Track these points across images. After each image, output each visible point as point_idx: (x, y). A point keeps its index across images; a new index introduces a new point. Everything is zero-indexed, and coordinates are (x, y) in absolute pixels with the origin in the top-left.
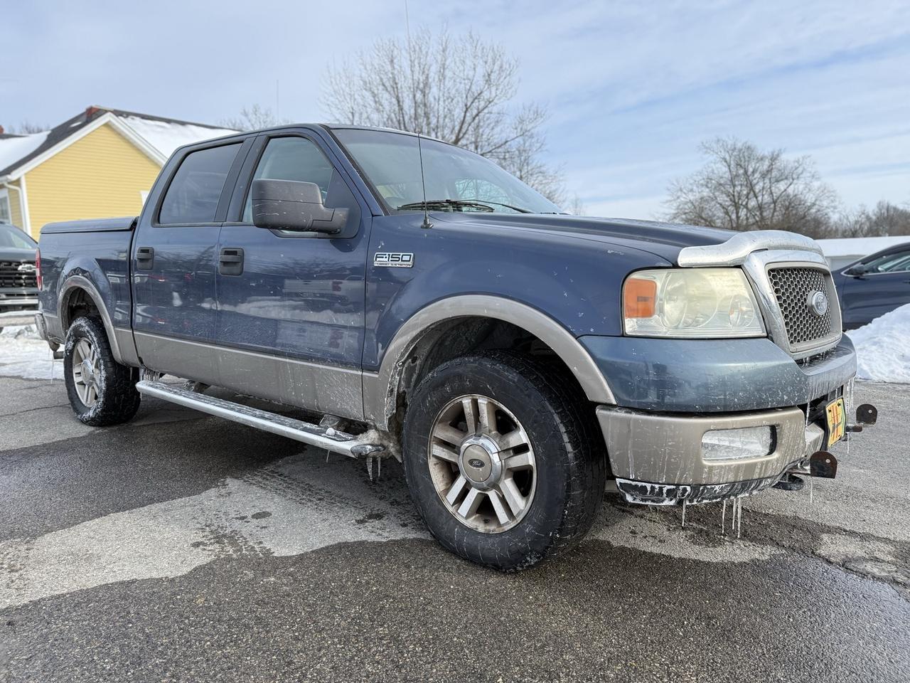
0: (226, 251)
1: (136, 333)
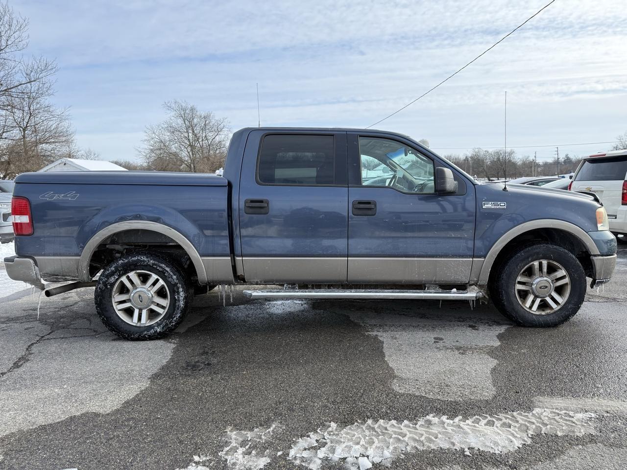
0: (359, 202)
1: (243, 258)
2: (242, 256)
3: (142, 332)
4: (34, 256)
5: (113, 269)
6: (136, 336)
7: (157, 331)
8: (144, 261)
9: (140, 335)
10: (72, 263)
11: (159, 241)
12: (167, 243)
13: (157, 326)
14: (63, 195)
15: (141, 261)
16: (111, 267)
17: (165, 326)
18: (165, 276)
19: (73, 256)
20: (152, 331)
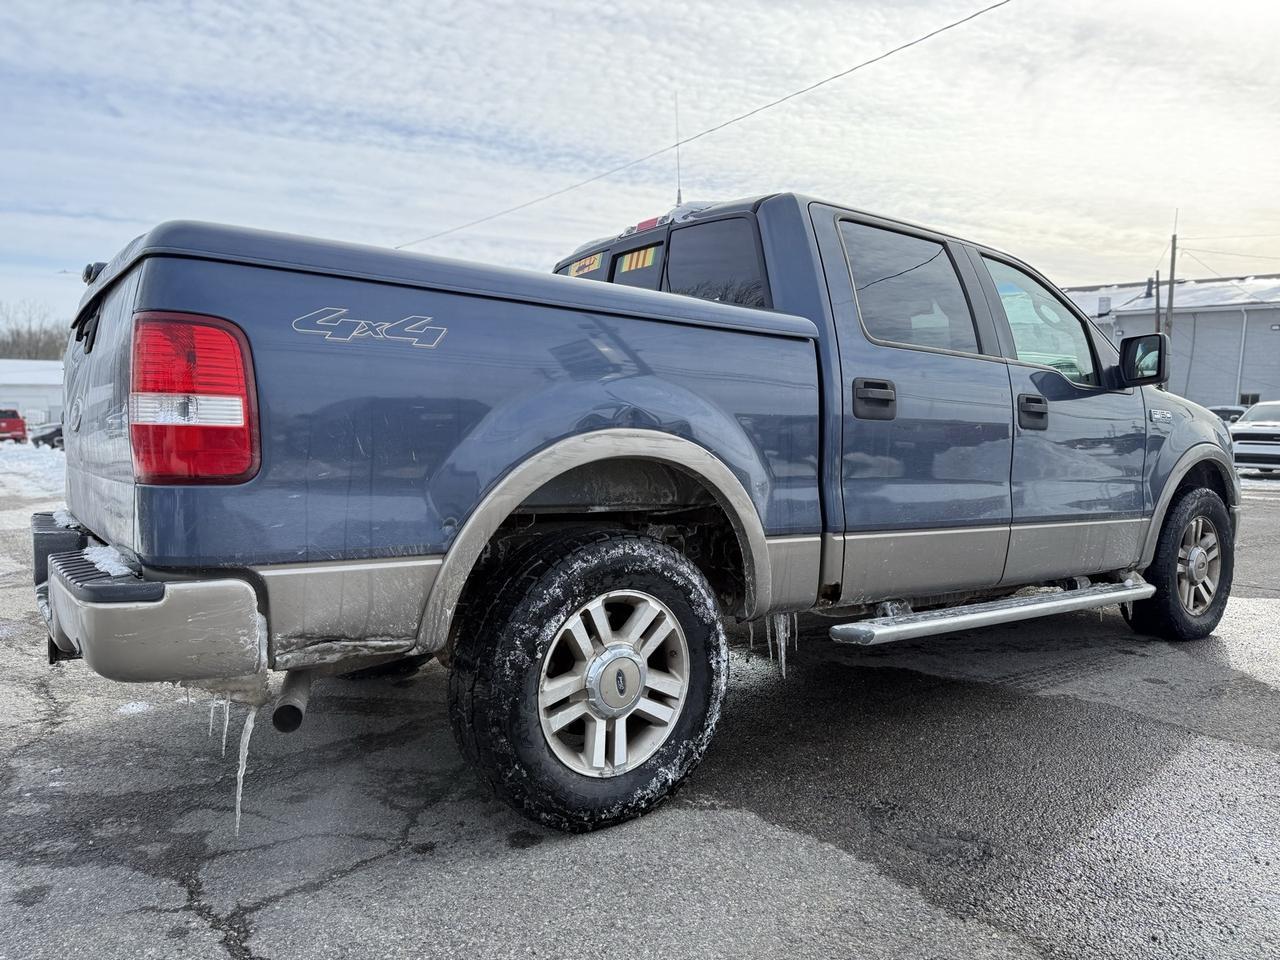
0: (1027, 398)
1: (847, 538)
2: (845, 532)
3: (629, 794)
4: (254, 568)
5: (556, 591)
6: (615, 810)
7: (667, 780)
8: (642, 559)
9: (625, 806)
10: (411, 584)
11: (576, 502)
12: (587, 506)
13: (665, 765)
14: (387, 325)
15: (635, 559)
16: (551, 584)
17: (686, 759)
18: (690, 601)
19: (419, 556)
20: (655, 784)
